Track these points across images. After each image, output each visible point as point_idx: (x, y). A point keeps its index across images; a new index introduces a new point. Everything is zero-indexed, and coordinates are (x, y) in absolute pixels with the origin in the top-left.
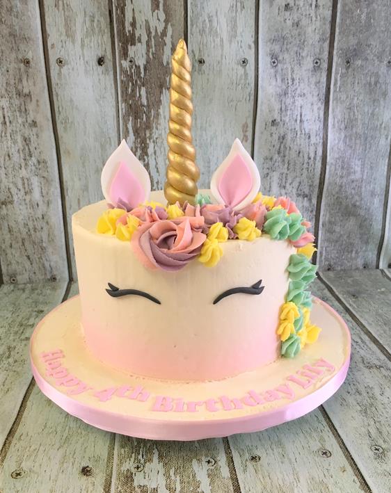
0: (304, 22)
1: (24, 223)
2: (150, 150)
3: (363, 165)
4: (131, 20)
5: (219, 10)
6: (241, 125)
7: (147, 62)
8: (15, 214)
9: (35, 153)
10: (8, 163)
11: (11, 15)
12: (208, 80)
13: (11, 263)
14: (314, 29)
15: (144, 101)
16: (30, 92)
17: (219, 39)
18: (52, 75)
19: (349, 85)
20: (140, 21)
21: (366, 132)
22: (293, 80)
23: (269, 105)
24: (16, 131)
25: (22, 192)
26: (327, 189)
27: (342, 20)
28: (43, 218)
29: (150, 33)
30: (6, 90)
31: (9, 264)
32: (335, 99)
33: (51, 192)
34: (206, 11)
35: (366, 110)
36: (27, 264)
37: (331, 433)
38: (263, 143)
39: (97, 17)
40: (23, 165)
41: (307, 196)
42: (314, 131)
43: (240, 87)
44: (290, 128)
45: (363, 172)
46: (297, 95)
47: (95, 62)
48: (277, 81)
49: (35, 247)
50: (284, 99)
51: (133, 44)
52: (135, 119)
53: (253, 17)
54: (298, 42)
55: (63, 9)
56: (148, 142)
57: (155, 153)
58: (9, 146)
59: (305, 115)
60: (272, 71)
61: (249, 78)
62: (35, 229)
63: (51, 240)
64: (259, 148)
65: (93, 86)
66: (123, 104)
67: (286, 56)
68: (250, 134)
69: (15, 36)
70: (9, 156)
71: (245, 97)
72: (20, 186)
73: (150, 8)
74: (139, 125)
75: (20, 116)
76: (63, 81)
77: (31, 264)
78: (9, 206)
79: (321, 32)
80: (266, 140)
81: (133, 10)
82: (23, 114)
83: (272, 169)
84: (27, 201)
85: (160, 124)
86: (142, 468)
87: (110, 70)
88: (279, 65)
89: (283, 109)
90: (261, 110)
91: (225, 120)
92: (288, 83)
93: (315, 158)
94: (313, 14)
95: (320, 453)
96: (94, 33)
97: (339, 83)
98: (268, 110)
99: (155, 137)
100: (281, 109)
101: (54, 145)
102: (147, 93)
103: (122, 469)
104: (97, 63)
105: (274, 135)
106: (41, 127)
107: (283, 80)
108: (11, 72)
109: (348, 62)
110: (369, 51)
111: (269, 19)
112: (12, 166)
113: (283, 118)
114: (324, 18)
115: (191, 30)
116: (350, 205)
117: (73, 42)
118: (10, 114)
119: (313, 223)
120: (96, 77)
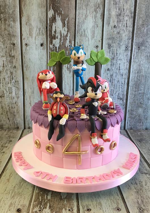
0: (121, 32)
1: (8, 105)
3: (144, 87)
4: (54, 30)
5: (88, 27)
7: (60, 46)
8: (5, 101)
9: (15, 78)
10: (4, 81)
11: (9, 27)
14: (125, 35)
16: (14, 55)
17: (87, 38)
18: (23, 49)
19: (139, 56)
20: (58, 31)
21: (146, 74)
22: (117, 54)
24: (8, 70)
25: (8, 93)
26: (130, 96)
27: (137, 32)
28: (15, 103)
29: (61, 35)
30: (5, 54)
32: (134, 61)
33: (19, 93)
34: (83, 28)
35: (146, 66)
36: (8, 121)
37: (122, 200)
38: (104, 78)
39: (41, 29)
40: (9, 82)
41: (121, 99)
42: (125, 73)
44: (115, 72)
45: (144, 90)
46: (118, 59)
47: (40, 45)
48: (110, 53)
49: (12, 115)
50: (113, 61)
51: (55, 39)
52: (54, 67)
53: (101, 30)
54: (119, 40)
55: (29, 26)
58: (5, 75)
59: (121, 67)
60: (108, 50)
62: (12, 108)
63: (18, 112)
65: (38, 54)
67: (114, 45)
69: (10, 35)
70: (4, 79)
72: (8, 91)
73: (62, 26)
74: (55, 69)
75: (10, 64)
76: (27, 52)
78: (3, 98)
79: (128, 36)
80: (105, 76)
81: (56, 27)
82: (11, 63)
84: (10, 97)
86: (42, 211)
87: (45, 48)
88: (111, 48)
92: (115, 55)
93: (124, 84)
94: (125, 29)
95: (116, 209)
96: (40, 34)
97: (135, 55)
98: (106, 65)
100: (111, 64)
103: (34, 210)
105: (108, 74)
106: (17, 68)
107: (112, 54)
108: (7, 48)
109: (139, 48)
110: (147, 44)
111: (107, 31)
113: (112, 68)
114: (129, 31)
115: (77, 35)
116: (139, 103)
117: (32, 37)
118: (6, 63)
119: (124, 110)
120: (40, 50)
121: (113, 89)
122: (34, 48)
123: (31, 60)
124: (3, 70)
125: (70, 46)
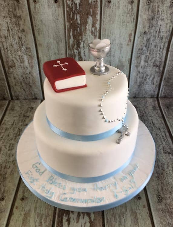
1: (21, 76)
2: (82, 45)
6: (128, 34)
7: (81, 1)
8: (17, 71)
9: (25, 44)
10: (11, 49)
12: (112, 11)
13: (16, 92)
15: (79, 22)
16: (20, 16)
18: (31, 7)
22: (158, 11)
23: (143, 24)
24: (15, 34)
25: (19, 62)
26: (168, 64)
28: (30, 73)
30: (8, 14)
31: (15, 92)
33: (33, 62)
36: (24, 92)
38: (139, 42)
40: (19, 50)
41: (158, 66)
42: (165, 36)
43: (129, 15)
44: (153, 35)
46: (159, 19)
48: (149, 11)
49: (27, 85)
50: (152, 22)
52: (74, 30)
56: (80, 41)
57: (84, 47)
58: (12, 41)
59: (162, 29)
60: (147, 7)
61: (134, 10)
62: (26, 78)
63: (34, 83)
64: (137, 45)
65: (52, 14)
66: (68, 23)
68: (132, 39)
70: (12, 45)
71: (131, 20)
72: (18, 59)
74: (76, 33)
75: (16, 27)
76: (37, 11)
77: (25, 92)
78: (14, 68)
80: (140, 41)
82: (18, 26)
83: (142, 54)
84: (22, 67)
85: (87, 33)
87: (61, 5)
88: (151, 4)
89: (151, 26)
90: (139, 27)
91: (120, 32)
92: (155, 13)
93: (163, 49)
98: (142, 27)
99: (84, 39)
100: (149, 27)
101: (33, 40)
102: (80, 17)
104: (54, 2)
105: (144, 38)
106: (27, 32)
107: (152, 12)
108: (10, 5)
112: (13, 50)
113: (150, 31)
118: (11, 26)
119: (159, 78)
120: (54, 9)
121: (148, 55)
122: (46, 6)
123: (44, 22)
124: (8, 36)
125: (95, 2)
